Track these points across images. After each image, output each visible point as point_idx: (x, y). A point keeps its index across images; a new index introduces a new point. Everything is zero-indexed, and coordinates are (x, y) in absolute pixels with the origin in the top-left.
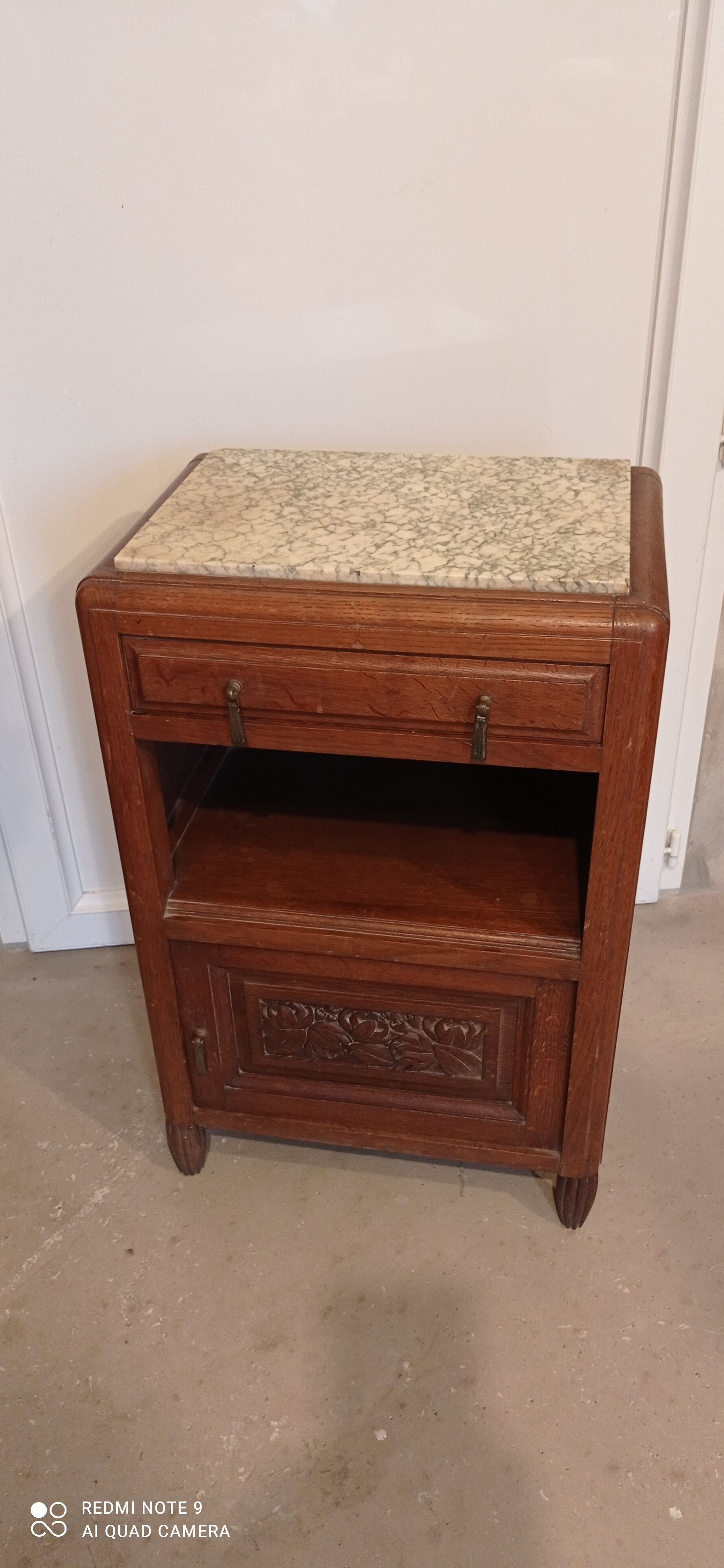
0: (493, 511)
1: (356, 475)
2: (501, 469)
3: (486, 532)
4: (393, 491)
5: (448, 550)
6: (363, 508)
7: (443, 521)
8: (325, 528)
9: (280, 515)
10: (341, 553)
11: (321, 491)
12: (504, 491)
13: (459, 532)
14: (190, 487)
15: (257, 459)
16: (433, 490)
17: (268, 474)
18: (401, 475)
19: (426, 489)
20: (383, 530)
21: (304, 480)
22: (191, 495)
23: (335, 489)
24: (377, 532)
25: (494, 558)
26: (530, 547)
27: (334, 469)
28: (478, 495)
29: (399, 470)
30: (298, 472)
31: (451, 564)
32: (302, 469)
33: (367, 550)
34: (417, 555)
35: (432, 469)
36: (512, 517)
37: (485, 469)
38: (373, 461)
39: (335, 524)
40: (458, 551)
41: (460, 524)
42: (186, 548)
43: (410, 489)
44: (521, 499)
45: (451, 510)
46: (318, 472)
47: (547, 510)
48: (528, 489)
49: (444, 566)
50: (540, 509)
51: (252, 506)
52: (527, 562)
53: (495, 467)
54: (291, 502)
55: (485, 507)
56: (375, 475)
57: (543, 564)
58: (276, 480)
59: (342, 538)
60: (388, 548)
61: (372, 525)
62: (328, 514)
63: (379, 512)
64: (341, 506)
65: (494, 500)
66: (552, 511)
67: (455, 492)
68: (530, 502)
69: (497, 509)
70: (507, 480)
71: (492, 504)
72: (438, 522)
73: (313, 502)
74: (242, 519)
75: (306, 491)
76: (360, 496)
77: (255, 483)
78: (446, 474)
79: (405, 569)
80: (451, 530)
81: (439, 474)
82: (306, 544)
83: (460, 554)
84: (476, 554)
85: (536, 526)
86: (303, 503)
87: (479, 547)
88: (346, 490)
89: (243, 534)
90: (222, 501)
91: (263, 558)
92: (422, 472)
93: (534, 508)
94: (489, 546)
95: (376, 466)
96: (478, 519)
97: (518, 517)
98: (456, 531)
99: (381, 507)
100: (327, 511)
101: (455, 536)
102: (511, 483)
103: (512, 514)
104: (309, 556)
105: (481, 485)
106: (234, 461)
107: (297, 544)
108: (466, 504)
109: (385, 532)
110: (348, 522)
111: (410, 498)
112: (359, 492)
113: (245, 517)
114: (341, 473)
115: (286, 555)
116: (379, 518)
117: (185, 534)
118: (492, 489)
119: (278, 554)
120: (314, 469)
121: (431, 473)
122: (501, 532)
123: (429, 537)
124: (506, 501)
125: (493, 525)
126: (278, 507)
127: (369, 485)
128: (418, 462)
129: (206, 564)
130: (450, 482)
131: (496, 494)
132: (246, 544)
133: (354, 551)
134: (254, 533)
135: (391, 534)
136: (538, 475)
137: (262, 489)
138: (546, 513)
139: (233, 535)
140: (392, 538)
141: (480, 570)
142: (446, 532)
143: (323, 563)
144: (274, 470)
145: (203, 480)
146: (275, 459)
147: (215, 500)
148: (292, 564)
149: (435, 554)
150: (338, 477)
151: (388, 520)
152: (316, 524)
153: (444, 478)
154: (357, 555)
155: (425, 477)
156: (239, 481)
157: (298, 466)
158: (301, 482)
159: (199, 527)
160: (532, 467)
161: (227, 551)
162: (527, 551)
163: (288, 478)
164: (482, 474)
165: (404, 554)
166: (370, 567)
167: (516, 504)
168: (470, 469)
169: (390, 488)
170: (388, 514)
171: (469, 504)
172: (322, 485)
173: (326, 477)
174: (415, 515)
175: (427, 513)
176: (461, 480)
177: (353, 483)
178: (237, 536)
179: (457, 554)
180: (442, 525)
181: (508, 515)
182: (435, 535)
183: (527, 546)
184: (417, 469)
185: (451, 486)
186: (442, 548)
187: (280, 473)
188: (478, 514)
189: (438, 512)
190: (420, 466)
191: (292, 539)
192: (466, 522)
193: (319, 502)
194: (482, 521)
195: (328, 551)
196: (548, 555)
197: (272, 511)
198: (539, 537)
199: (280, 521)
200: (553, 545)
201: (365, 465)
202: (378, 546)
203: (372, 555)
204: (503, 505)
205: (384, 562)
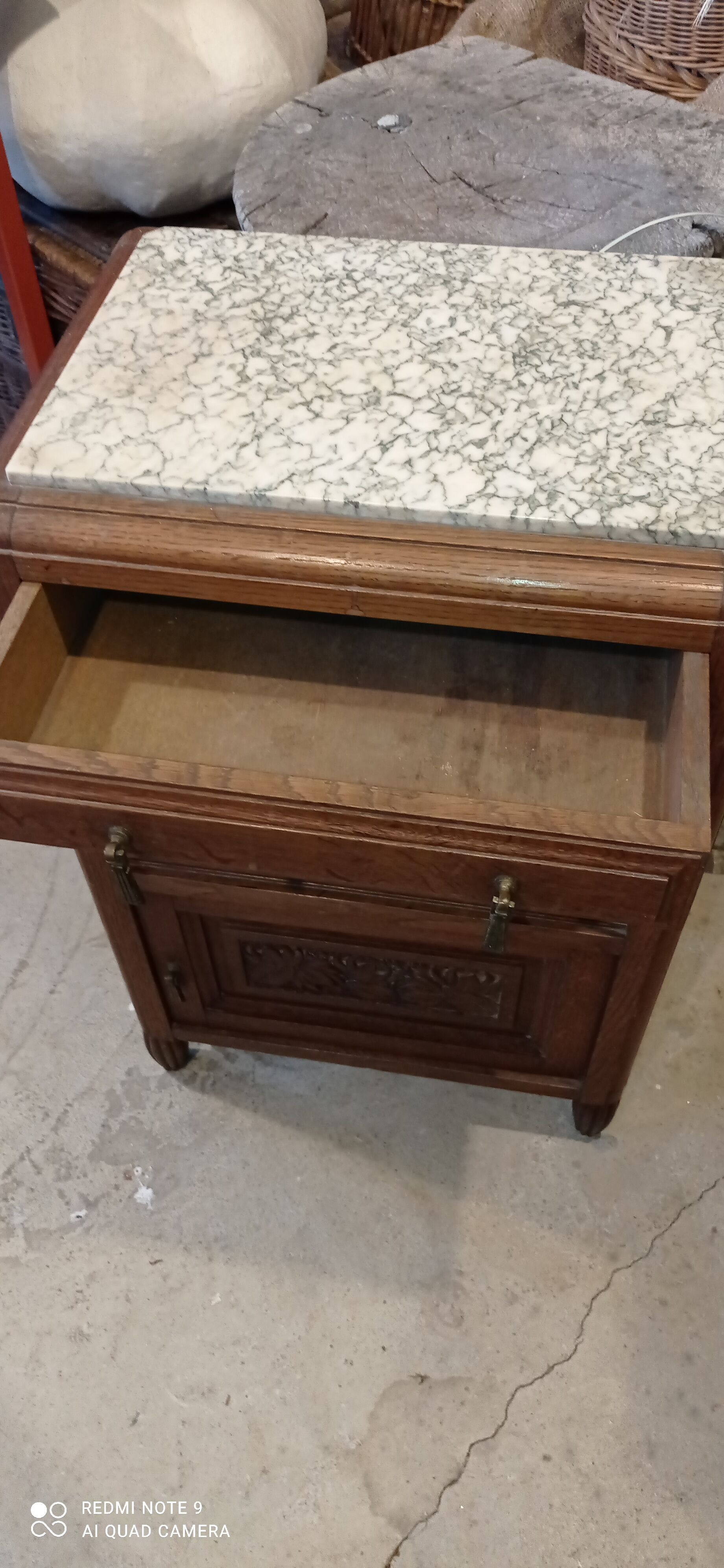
0: (547, 370)
1: (351, 290)
2: (557, 279)
3: (540, 417)
4: (404, 325)
5: (485, 459)
6: (362, 361)
7: (478, 392)
8: (307, 404)
9: (244, 378)
10: (330, 462)
11: (300, 322)
12: (564, 327)
13: (500, 418)
14: (117, 311)
15: (211, 253)
16: (462, 324)
17: (224, 284)
18: (416, 290)
19: (453, 320)
20: (391, 412)
21: (275, 298)
22: (118, 331)
23: (321, 318)
24: (381, 416)
25: (552, 476)
26: (604, 453)
27: (318, 274)
28: (525, 336)
29: (413, 279)
30: (268, 282)
31: (490, 490)
32: (273, 273)
33: (369, 455)
34: (440, 469)
35: (459, 276)
36: (576, 386)
37: (535, 279)
38: (376, 256)
39: (321, 397)
40: (500, 461)
41: (500, 400)
42: (108, 448)
43: (429, 321)
44: (587, 346)
45: (488, 367)
46: (297, 280)
47: (626, 371)
48: (599, 324)
49: (481, 494)
50: (615, 368)
51: (203, 355)
52: (599, 488)
53: (550, 273)
54: (258, 346)
55: (536, 361)
56: (379, 288)
57: (623, 491)
58: (238, 297)
59: (333, 428)
60: (398, 452)
61: (373, 400)
62: (312, 375)
63: (385, 370)
64: (329, 356)
65: (550, 346)
66: (635, 374)
67: (494, 329)
68: (601, 352)
69: (554, 365)
70: (568, 304)
71: (547, 356)
72: (471, 395)
73: (289, 347)
74: (189, 383)
75: (279, 323)
76: (356, 335)
77: (207, 303)
78: (480, 288)
79: (424, 499)
80: (488, 414)
81: (470, 289)
82: (281, 440)
83: (503, 466)
84: (524, 469)
85: (612, 407)
86: (275, 350)
87: (530, 451)
88: (336, 322)
89: (190, 417)
90: (160, 342)
91: (218, 471)
92: (446, 283)
93: (607, 365)
94: (545, 449)
95: (382, 270)
96: (528, 388)
97: (584, 386)
98: (496, 415)
99: (389, 360)
100: (310, 368)
101: (494, 428)
102: (574, 309)
103: (576, 379)
104: (285, 469)
105: (531, 313)
106: (177, 256)
107: (269, 440)
108: (509, 357)
109: (394, 416)
110: (340, 392)
111: (429, 339)
112: (355, 325)
113: (195, 379)
114: (330, 284)
115: (251, 466)
116: (384, 384)
117: (109, 416)
118: (546, 322)
119: (240, 463)
120: (290, 274)
121: (458, 284)
122: (561, 420)
123: (457, 427)
124: (567, 350)
125: (550, 402)
126: (239, 359)
127: (372, 309)
128: (439, 260)
129: (137, 482)
130: (485, 307)
131: (552, 333)
132: (195, 438)
133: (350, 457)
134: (206, 416)
135: (403, 421)
136: (612, 292)
137: (218, 317)
138: (624, 378)
139: (176, 418)
140: (403, 429)
141: (532, 503)
142: (481, 417)
143: (305, 483)
144: (234, 275)
145: (133, 297)
146: (235, 252)
147: (149, 341)
148: (261, 486)
149: (466, 465)
150: (325, 293)
151: (399, 388)
152: (294, 396)
153: (477, 297)
154: (353, 467)
155: (450, 295)
156: (185, 301)
157: (269, 267)
158: (273, 303)
159: (126, 401)
160: (602, 275)
161: (168, 457)
162: (600, 462)
163: (255, 295)
164: (531, 289)
165: (420, 465)
166: (373, 493)
167: (580, 356)
168: (514, 276)
169: (402, 317)
170: (398, 375)
171: (514, 356)
172: (303, 311)
173: (308, 292)
174: (436, 378)
175: (455, 376)
176: (502, 302)
177: (347, 305)
178: (182, 420)
179: (498, 468)
180: (477, 401)
181: (569, 380)
182: (466, 425)
183: (599, 451)
184: (438, 276)
185: (486, 315)
186: (476, 453)
187: (243, 283)
188: (527, 378)
189: (470, 372)
190: (442, 270)
191: (261, 429)
192: (511, 395)
193: (297, 347)
194: (534, 394)
195: (312, 456)
196: (630, 471)
197: (232, 366)
198: (615, 430)
199: (244, 388)
200: (636, 452)
201: (365, 266)
202: (384, 447)
203: (375, 467)
204: (562, 359)
205: (393, 482)
